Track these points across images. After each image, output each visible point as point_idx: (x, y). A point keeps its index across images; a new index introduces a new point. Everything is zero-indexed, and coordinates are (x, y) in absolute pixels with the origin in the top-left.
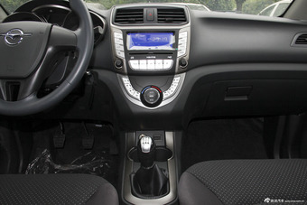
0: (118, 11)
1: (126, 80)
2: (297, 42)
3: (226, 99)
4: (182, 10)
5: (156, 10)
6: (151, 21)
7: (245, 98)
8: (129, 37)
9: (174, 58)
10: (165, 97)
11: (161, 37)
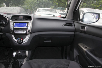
0: (12, 16)
1: (13, 36)
2: (64, 26)
3: (45, 41)
5: (23, 16)
7: (51, 41)
9: (27, 30)
10: (24, 41)
11: (24, 24)
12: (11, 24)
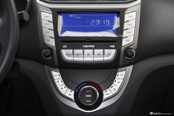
1: (56, 75)
9: (118, 48)
10: (105, 97)
11: (102, 19)
12: (46, 17)
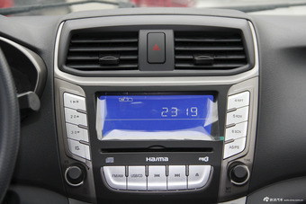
4: (237, 33)
5: (170, 34)
6: (157, 65)
8: (101, 105)
12: (73, 103)
